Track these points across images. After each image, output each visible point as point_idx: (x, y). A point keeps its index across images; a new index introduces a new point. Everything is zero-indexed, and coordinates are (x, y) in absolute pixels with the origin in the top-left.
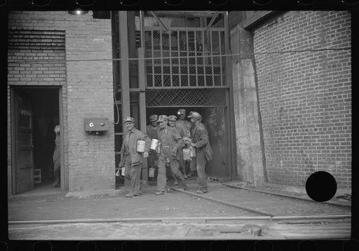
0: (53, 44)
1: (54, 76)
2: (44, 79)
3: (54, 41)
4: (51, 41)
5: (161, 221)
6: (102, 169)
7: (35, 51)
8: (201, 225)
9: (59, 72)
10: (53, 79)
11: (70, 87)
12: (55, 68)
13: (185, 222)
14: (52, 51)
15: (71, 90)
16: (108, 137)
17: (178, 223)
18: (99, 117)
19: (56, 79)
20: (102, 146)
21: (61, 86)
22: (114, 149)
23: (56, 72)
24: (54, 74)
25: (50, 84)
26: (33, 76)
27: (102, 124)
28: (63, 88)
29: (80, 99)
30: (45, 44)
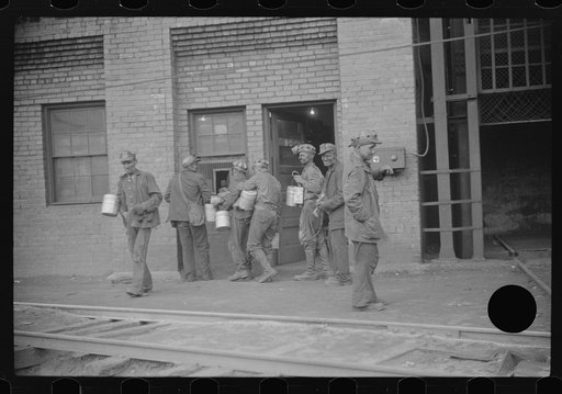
0: (321, 36)
1: (323, 85)
2: (310, 91)
3: (322, 30)
4: (317, 30)
5: (385, 327)
6: (399, 230)
7: (295, 49)
8: (450, 339)
9: (331, 78)
10: (322, 90)
11: (345, 100)
12: (325, 73)
13: (425, 331)
14: (320, 46)
15: (346, 106)
16: (408, 178)
17: (412, 333)
18: (392, 145)
19: (327, 90)
20: (398, 193)
21: (335, 100)
22: (417, 198)
23: (327, 79)
24: (325, 81)
25: (319, 98)
26: (293, 87)
27: (393, 157)
28: (338, 104)
29: (361, 119)
30: (308, 37)
